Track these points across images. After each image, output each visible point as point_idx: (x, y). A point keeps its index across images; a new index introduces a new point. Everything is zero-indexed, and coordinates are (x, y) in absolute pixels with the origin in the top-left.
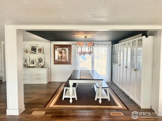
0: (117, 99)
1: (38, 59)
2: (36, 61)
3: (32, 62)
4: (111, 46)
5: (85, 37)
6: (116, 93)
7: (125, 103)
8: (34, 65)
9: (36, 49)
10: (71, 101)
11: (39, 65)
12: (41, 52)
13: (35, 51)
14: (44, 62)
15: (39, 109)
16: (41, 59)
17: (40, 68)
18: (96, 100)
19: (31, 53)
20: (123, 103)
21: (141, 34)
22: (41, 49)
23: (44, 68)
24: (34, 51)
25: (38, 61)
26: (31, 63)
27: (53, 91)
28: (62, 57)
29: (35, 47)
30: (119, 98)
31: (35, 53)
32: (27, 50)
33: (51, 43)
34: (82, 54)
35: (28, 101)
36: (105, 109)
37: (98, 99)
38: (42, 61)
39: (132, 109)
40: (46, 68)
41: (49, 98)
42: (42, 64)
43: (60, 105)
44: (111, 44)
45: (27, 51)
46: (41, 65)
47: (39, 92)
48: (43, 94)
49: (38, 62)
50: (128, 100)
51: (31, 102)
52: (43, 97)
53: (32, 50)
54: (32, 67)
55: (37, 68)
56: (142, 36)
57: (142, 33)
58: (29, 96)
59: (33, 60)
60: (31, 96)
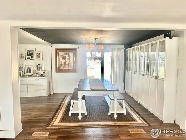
0: (134, 112)
1: (36, 66)
2: (33, 69)
3: (29, 70)
4: (123, 50)
5: (96, 39)
6: (131, 105)
7: (144, 117)
8: (31, 73)
9: (33, 54)
10: (80, 117)
11: (37, 74)
12: (39, 57)
13: (32, 55)
14: (43, 69)
15: (41, 128)
16: (40, 66)
17: (38, 77)
18: (110, 114)
19: (27, 59)
20: (142, 118)
21: (163, 35)
22: (40, 53)
23: (43, 77)
24: (30, 57)
25: (36, 68)
26: (27, 71)
27: (56, 105)
28: (65, 63)
29: (32, 51)
30: (136, 112)
31: (32, 58)
32: (21, 54)
33: (52, 46)
34: (92, 60)
35: (26, 119)
36: (122, 125)
37: (113, 114)
38: (41, 68)
39: (154, 124)
40: (46, 76)
41: (52, 114)
42: (41, 72)
43: (67, 122)
44: (124, 47)
45: (21, 56)
46: (39, 74)
47: (39, 107)
48: (44, 109)
49: (36, 70)
50: (146, 113)
51: (30, 119)
52: (45, 113)
53: (28, 55)
54: (29, 76)
55: (35, 77)
56: (164, 37)
57: (165, 34)
58: (26, 112)
59: (29, 67)
60: (29, 112)
